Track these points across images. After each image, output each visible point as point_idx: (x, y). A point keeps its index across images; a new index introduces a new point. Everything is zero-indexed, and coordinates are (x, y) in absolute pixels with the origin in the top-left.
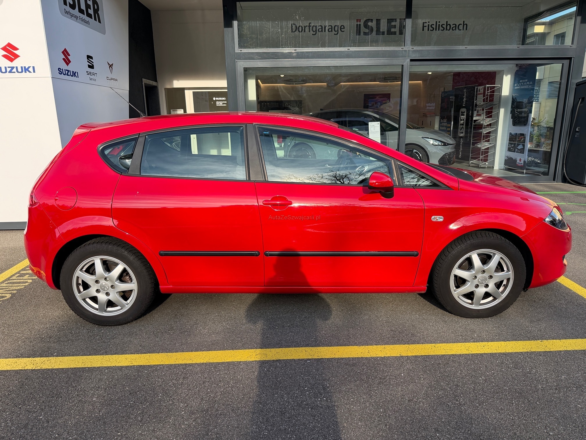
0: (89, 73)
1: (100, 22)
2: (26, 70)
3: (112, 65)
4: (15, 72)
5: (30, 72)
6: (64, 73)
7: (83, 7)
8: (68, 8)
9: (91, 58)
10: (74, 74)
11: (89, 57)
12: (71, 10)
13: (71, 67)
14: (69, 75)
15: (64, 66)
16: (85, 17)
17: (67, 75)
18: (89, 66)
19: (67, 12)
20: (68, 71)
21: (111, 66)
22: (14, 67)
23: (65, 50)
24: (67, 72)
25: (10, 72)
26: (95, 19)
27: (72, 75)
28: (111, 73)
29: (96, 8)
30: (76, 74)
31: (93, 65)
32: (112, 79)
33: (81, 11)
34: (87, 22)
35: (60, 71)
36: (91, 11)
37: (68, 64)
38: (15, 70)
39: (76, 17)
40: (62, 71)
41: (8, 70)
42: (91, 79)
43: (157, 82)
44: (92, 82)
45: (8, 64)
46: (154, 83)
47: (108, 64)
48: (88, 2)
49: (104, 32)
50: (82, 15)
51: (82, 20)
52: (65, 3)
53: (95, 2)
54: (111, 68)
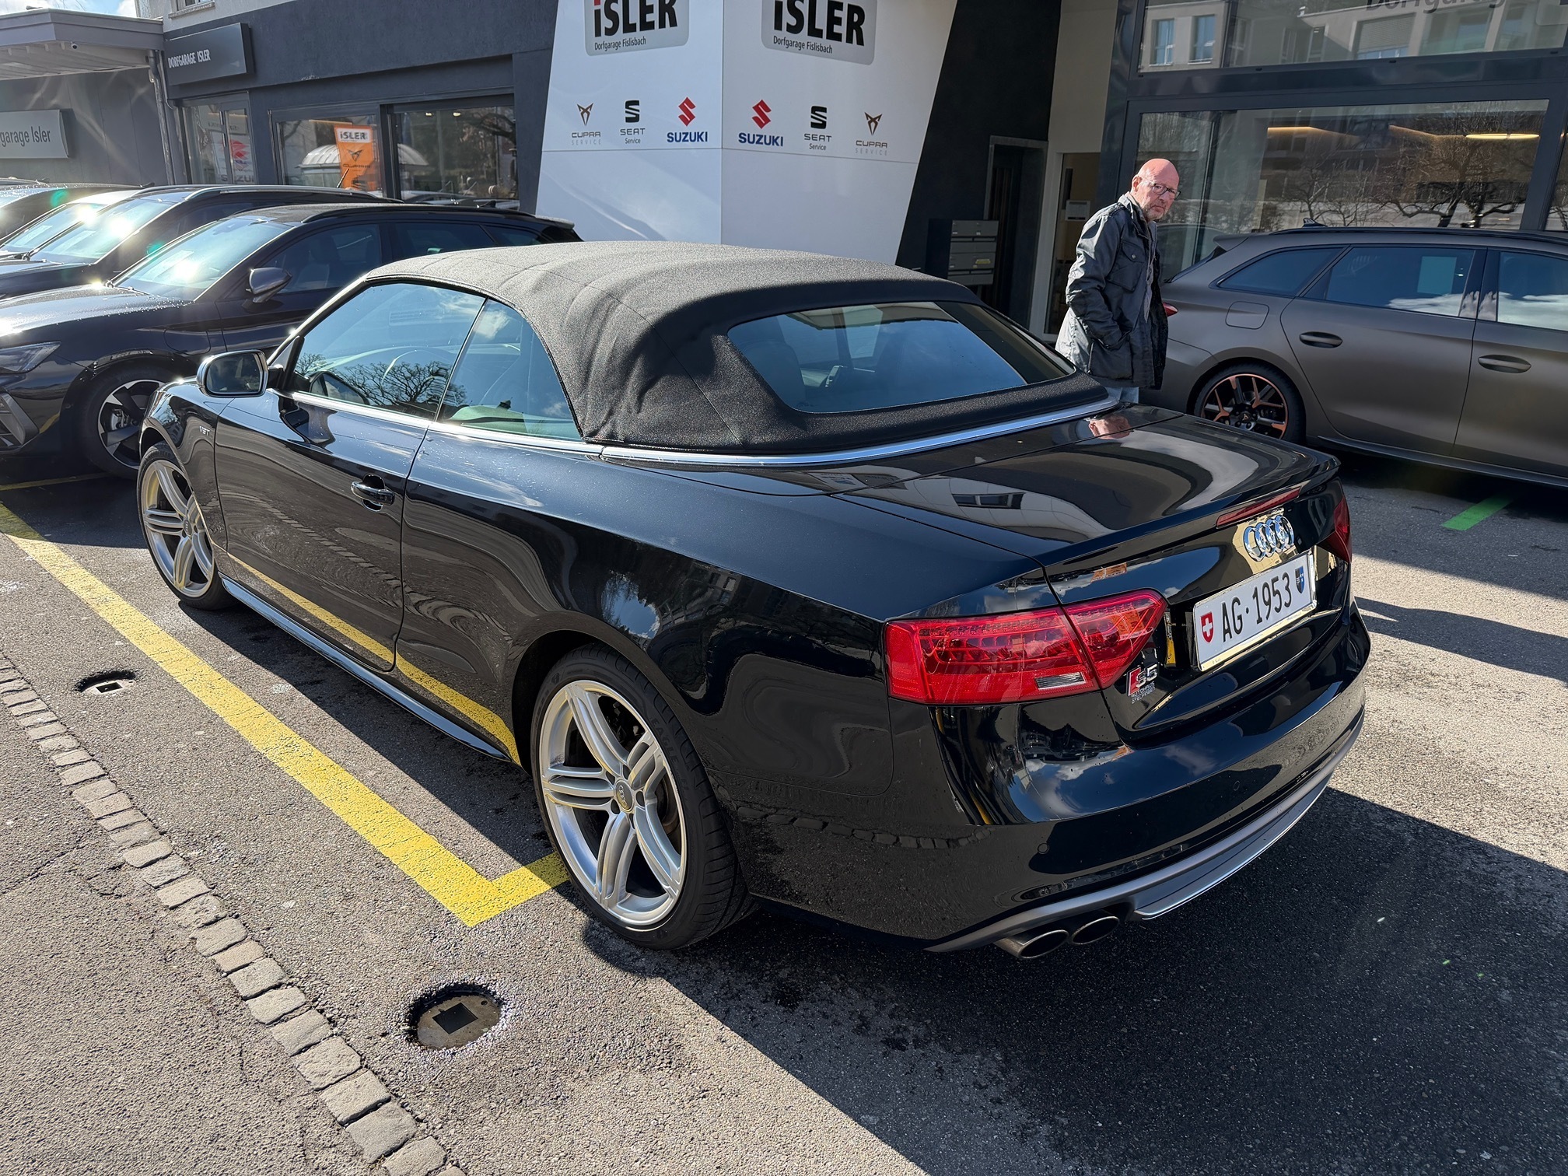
0: (810, 136)
1: (860, 42)
2: (699, 137)
3: (879, 117)
4: (688, 141)
5: (702, 140)
6: (751, 140)
7: (821, 23)
8: (784, 33)
9: (824, 110)
10: (774, 140)
11: (815, 109)
12: (791, 37)
13: (768, 131)
14: (762, 143)
15: (754, 129)
16: (824, 41)
17: (758, 142)
18: (813, 125)
19: (777, 41)
20: (761, 136)
21: (873, 121)
22: (687, 134)
23: (762, 103)
24: (757, 138)
25: (684, 140)
26: (849, 40)
27: (768, 142)
28: (873, 133)
29: (855, 20)
30: (779, 141)
31: (824, 123)
32: (870, 144)
33: (814, 32)
34: (827, 50)
35: (743, 139)
36: (841, 29)
38: (688, 138)
39: (800, 46)
40: (746, 137)
41: (683, 136)
42: (813, 147)
43: (1047, 140)
44: (816, 151)
45: (684, 128)
46: (1032, 144)
47: (867, 116)
48: (837, 13)
49: (868, 60)
50: (814, 40)
51: (814, 47)
52: (778, 26)
53: (853, 9)
54: (873, 124)
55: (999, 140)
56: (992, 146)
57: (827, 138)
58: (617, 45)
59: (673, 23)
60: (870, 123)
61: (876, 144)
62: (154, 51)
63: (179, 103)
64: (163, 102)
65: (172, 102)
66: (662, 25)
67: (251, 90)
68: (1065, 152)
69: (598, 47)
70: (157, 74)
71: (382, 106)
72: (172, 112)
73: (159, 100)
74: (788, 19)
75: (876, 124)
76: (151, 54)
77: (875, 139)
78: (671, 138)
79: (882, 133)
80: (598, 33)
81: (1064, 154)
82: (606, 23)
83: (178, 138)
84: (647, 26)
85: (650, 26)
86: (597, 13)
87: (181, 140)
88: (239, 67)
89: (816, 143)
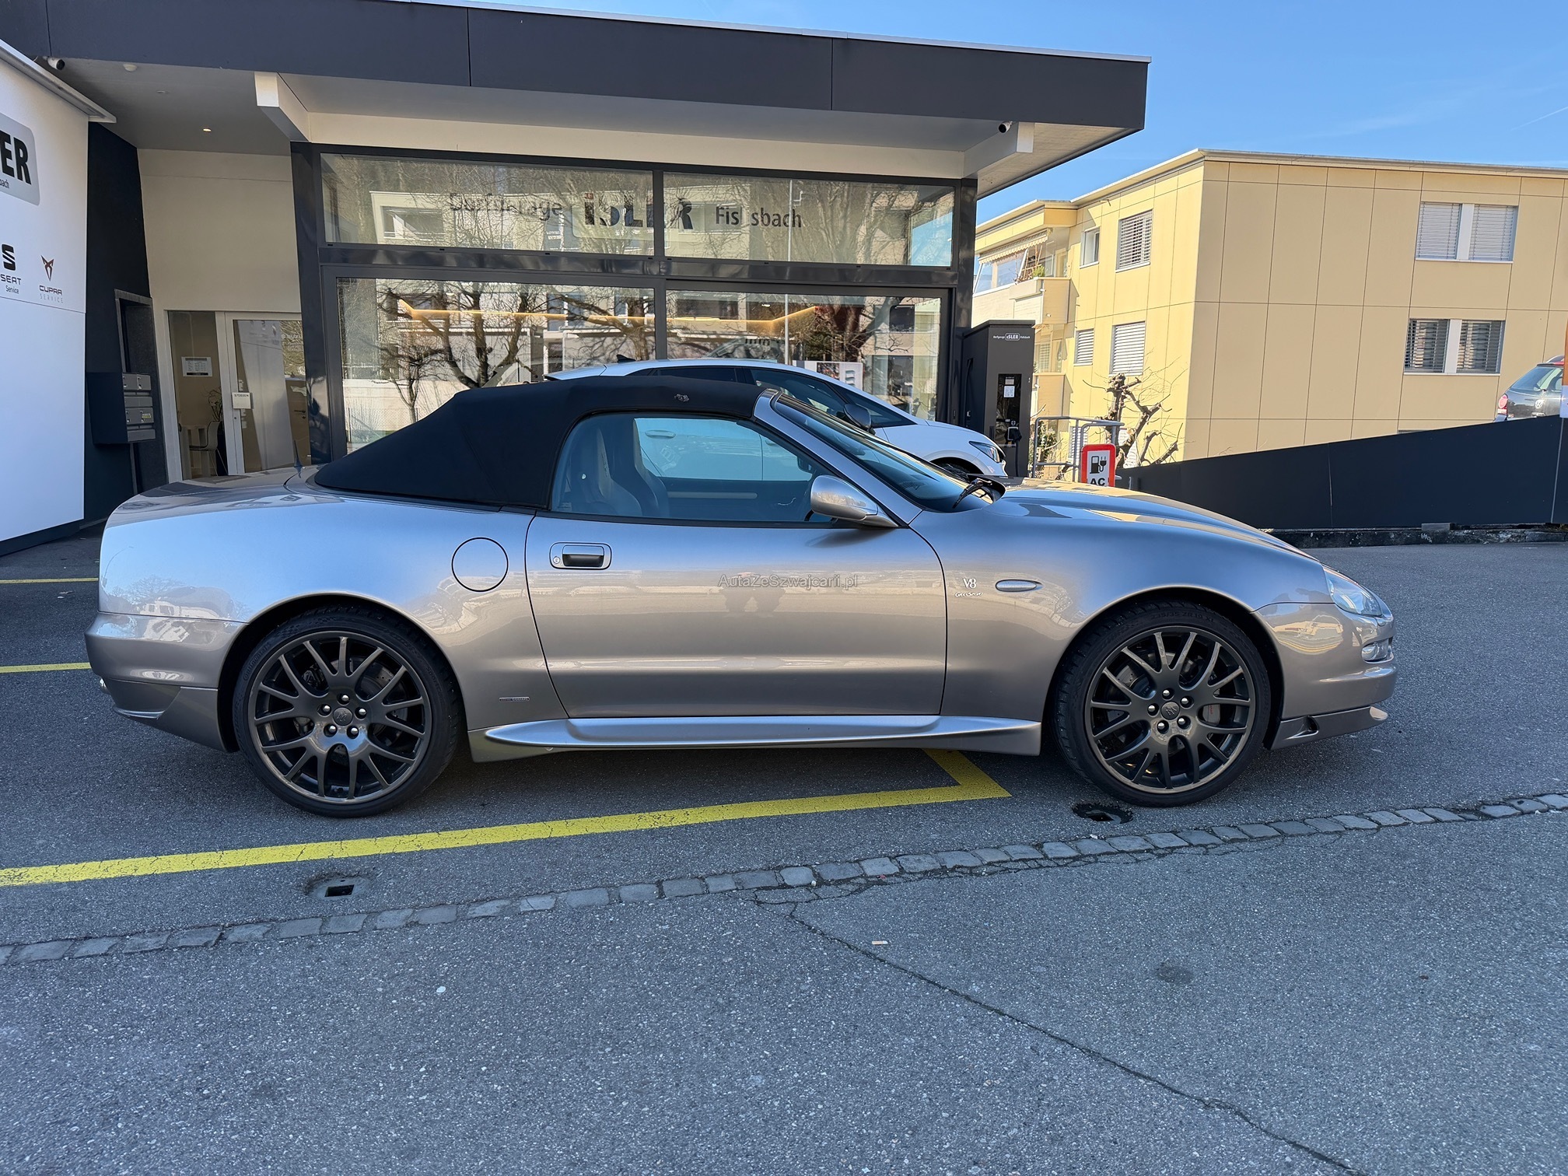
0: (5, 277)
1: (28, 181)
3: (52, 262)
9: (11, 250)
11: (6, 248)
16: (1, 175)
18: (7, 266)
21: (49, 265)
26: (20, 178)
28: (50, 279)
29: (22, 156)
31: (14, 263)
32: (50, 290)
34: (4, 184)
36: (12, 164)
42: (9, 290)
43: (152, 299)
44: (12, 295)
46: (142, 299)
47: (44, 260)
48: (9, 146)
49: (36, 200)
53: (19, 145)
54: (49, 268)
55: (120, 294)
56: (117, 300)
57: (17, 280)
60: (46, 268)
61: (54, 290)
68: (166, 309)
75: (51, 269)
77: (52, 285)
79: (57, 278)
81: (168, 311)
89: (11, 285)
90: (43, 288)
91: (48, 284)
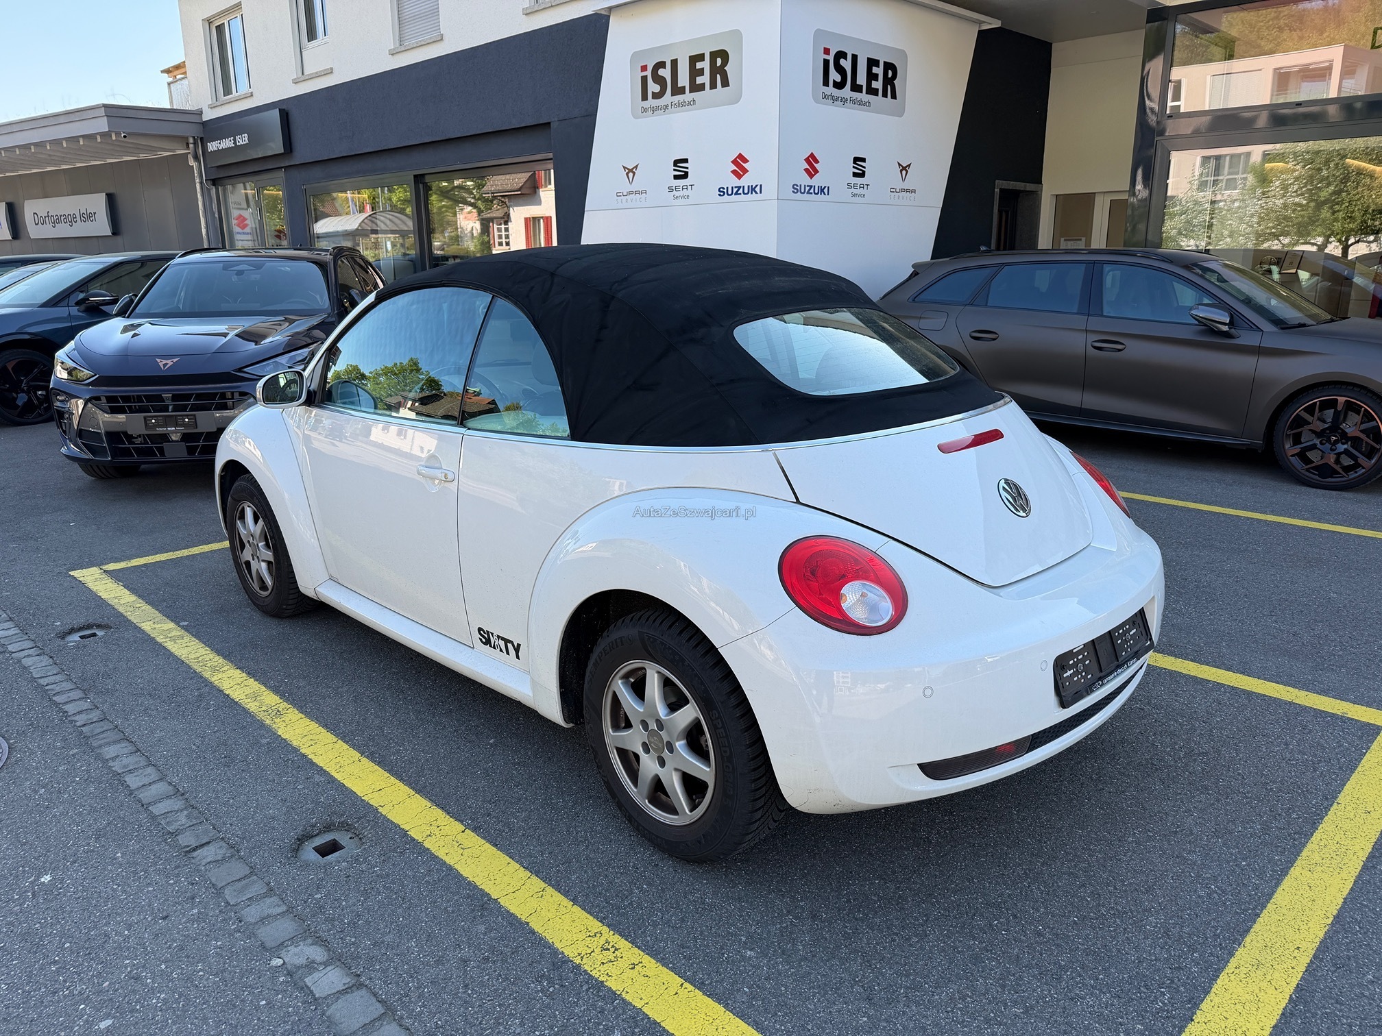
0: (852, 185)
1: (894, 96)
2: (752, 189)
3: (909, 165)
4: (740, 194)
5: (756, 193)
6: (803, 190)
8: (831, 89)
9: (863, 160)
10: (821, 190)
11: (856, 160)
12: (836, 92)
13: (817, 181)
14: (811, 193)
15: (805, 180)
16: (864, 96)
17: (808, 193)
18: (855, 175)
19: (825, 97)
20: (811, 187)
21: (904, 169)
22: (740, 187)
23: (812, 155)
24: (807, 189)
25: (737, 193)
26: (885, 95)
27: (816, 191)
28: (904, 181)
29: (890, 77)
30: (826, 190)
31: (864, 172)
32: (901, 190)
33: (856, 88)
34: (866, 104)
36: (878, 85)
37: (811, 176)
38: (741, 191)
39: (844, 100)
40: (799, 188)
41: (735, 190)
42: (853, 195)
43: (1041, 184)
44: (857, 199)
45: (735, 182)
46: (1030, 187)
47: (900, 165)
48: (875, 70)
49: (900, 113)
50: (856, 95)
51: (855, 102)
52: (826, 83)
53: (889, 66)
54: (904, 172)
55: (1001, 184)
56: (997, 190)
57: (866, 187)
58: (665, 108)
59: (725, 83)
60: (901, 171)
61: (907, 191)
62: (194, 137)
63: (214, 182)
64: (201, 183)
65: (209, 182)
66: (713, 86)
67: (286, 168)
68: (1057, 193)
69: (644, 110)
70: (196, 158)
71: (415, 176)
72: (209, 190)
73: (197, 180)
74: (834, 76)
75: (907, 172)
76: (191, 140)
77: (906, 186)
78: (722, 192)
79: (912, 180)
80: (644, 98)
81: (1057, 196)
82: (653, 87)
83: (214, 214)
84: (696, 88)
85: (701, 87)
86: (644, 79)
87: (217, 215)
88: (277, 146)
89: (855, 191)
90: (892, 190)
91: (899, 185)
